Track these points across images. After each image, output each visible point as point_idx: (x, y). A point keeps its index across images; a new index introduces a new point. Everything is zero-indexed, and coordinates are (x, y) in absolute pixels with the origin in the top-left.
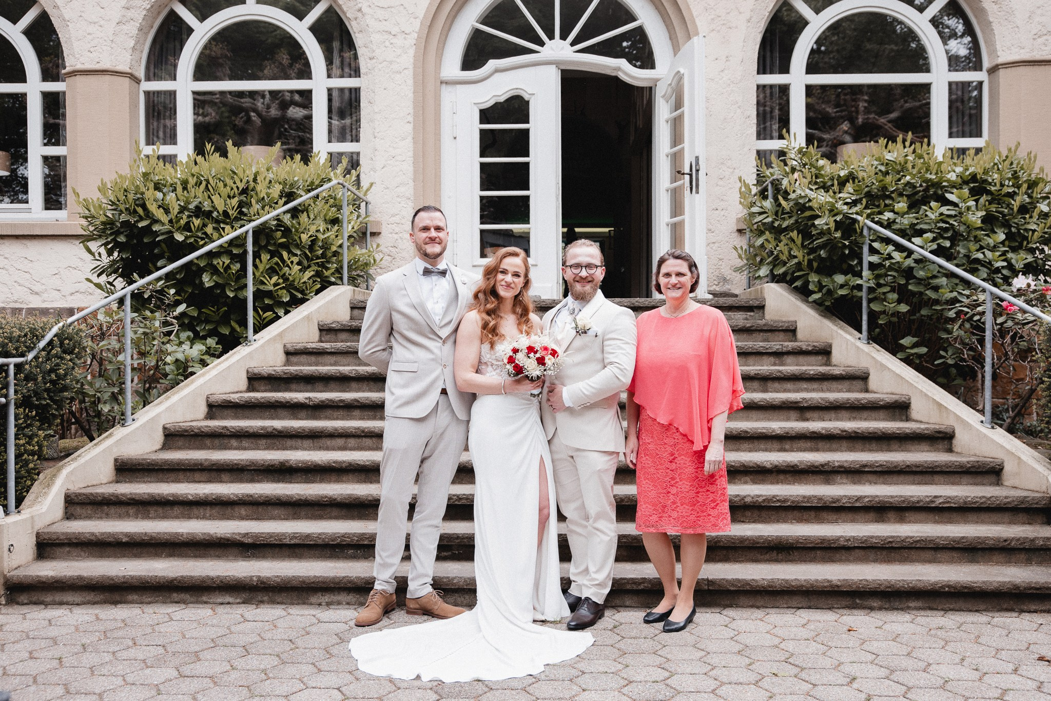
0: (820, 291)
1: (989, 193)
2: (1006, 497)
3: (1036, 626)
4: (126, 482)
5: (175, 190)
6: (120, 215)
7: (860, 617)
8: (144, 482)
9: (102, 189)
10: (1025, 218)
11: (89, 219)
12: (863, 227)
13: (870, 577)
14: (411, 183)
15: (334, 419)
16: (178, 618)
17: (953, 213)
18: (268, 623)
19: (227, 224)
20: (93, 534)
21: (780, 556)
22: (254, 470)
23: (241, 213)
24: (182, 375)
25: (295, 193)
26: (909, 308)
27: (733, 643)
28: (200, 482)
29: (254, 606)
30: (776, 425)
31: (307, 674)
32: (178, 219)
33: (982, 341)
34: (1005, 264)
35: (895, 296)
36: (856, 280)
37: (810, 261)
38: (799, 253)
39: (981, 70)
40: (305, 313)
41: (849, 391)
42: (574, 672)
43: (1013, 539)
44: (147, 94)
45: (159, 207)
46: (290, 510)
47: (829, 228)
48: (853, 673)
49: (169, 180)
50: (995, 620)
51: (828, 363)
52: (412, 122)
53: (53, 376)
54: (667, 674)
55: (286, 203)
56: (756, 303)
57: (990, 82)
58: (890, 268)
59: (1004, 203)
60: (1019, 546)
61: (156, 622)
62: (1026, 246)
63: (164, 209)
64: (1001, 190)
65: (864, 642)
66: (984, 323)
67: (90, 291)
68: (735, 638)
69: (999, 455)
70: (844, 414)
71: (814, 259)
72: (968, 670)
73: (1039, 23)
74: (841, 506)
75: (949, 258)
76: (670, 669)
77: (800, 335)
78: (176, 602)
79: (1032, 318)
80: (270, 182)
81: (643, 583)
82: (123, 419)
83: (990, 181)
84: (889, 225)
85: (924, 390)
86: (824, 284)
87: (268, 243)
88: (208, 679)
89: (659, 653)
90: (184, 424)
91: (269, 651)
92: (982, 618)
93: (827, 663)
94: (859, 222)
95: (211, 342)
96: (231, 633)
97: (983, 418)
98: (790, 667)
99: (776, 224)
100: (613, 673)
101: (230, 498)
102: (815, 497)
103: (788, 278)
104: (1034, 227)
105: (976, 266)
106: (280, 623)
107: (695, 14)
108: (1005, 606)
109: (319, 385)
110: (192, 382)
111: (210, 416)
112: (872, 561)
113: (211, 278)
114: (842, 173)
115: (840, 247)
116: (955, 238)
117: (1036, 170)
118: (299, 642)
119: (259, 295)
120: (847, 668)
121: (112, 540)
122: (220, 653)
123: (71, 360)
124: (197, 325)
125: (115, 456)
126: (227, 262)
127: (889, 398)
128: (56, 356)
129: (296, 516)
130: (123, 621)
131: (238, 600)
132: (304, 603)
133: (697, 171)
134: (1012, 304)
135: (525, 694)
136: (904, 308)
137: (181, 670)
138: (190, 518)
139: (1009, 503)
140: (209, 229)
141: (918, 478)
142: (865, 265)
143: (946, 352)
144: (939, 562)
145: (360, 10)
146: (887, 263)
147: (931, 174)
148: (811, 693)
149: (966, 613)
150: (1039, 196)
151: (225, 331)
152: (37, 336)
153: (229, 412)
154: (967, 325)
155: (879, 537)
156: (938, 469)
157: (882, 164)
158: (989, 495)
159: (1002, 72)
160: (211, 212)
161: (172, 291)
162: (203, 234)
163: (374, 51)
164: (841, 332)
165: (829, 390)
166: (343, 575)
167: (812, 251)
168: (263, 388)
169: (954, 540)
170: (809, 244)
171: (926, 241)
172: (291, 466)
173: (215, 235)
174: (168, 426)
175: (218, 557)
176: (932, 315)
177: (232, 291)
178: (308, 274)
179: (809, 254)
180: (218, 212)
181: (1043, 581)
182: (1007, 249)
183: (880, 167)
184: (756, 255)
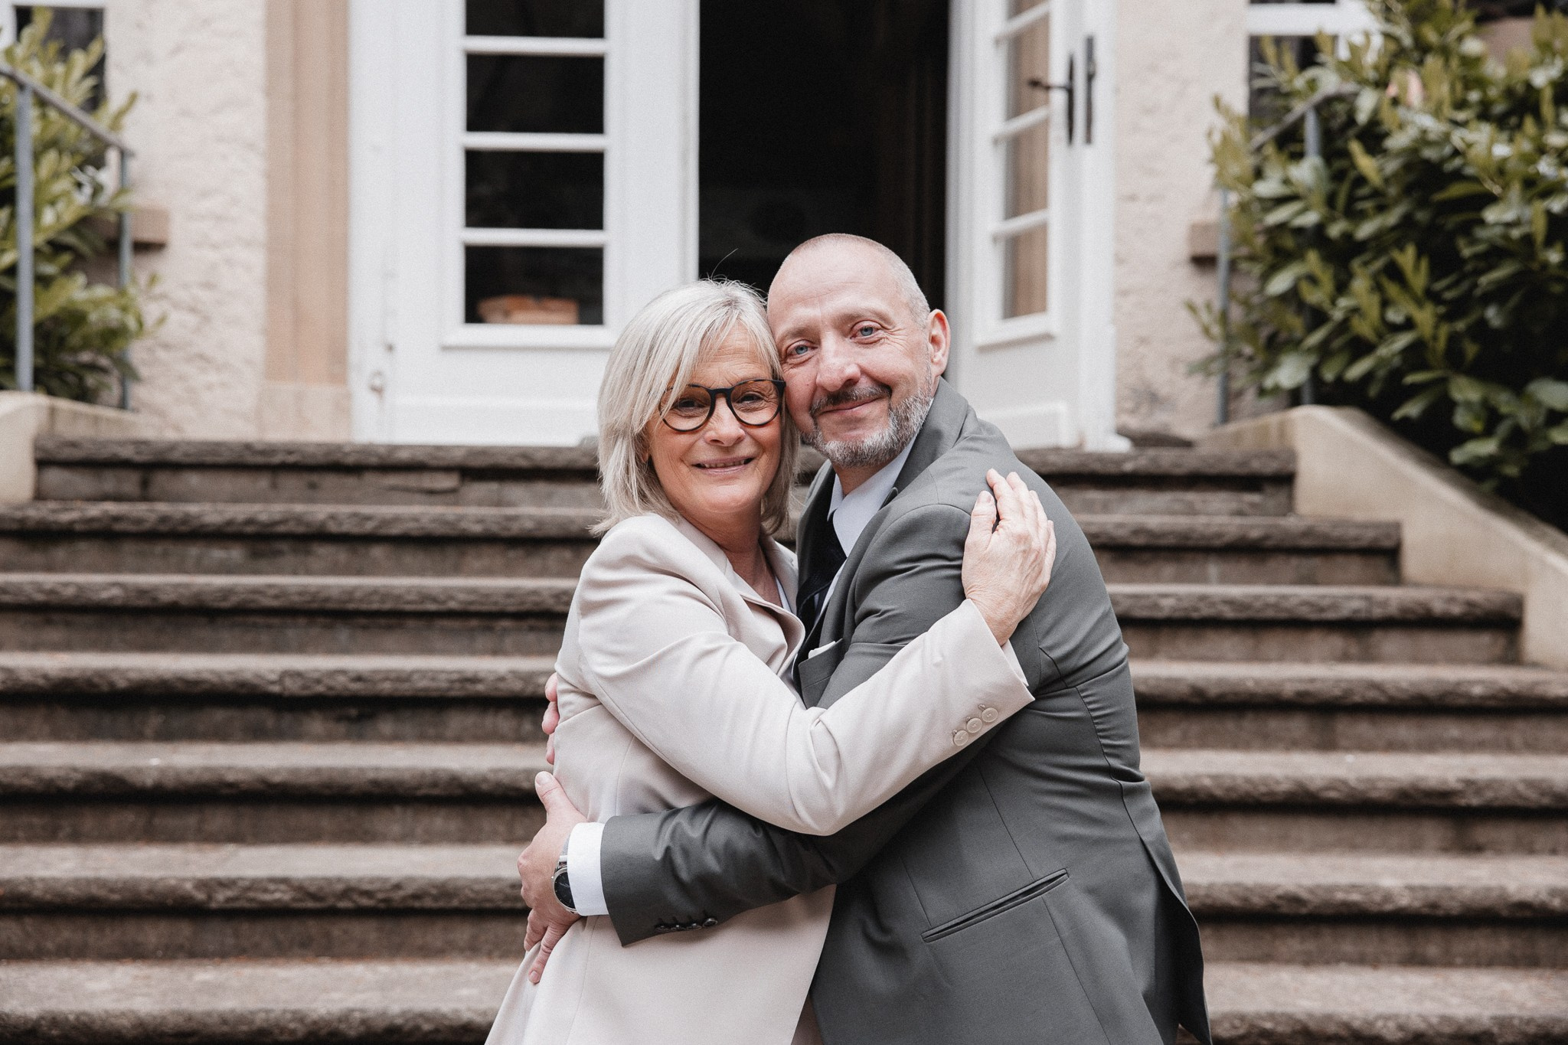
0: (1488, 433)
14: (259, 102)
37: (1454, 339)
47: (1526, 236)
51: (1511, 656)
56: (1270, 467)
71: (1468, 335)
77: (1412, 563)
86: (1502, 411)
99: (1335, 230)
103: (1373, 391)
133: (1090, 77)
164: (1556, 560)
167: (1461, 309)
170: (1448, 288)
179: (1449, 317)
184: (1256, 326)
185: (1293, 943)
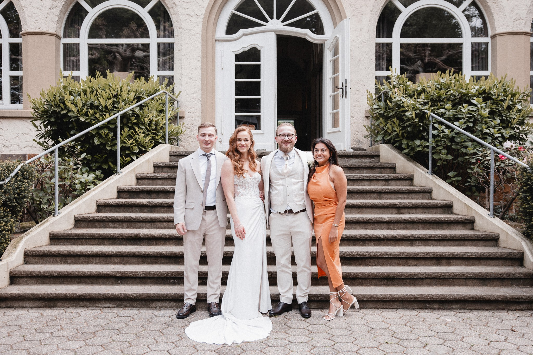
0: (408, 148)
1: (492, 99)
2: (501, 253)
3: (516, 317)
4: (55, 245)
5: (80, 95)
6: (51, 107)
7: (428, 313)
8: (65, 245)
9: (42, 94)
10: (510, 112)
11: (35, 109)
12: (429, 116)
13: (433, 293)
14: (200, 92)
15: (162, 213)
16: (84, 315)
17: (474, 109)
18: (130, 317)
19: (107, 112)
20: (39, 272)
21: (388, 283)
22: (121, 239)
23: (114, 107)
24: (84, 190)
25: (141, 97)
26: (452, 157)
27: (365, 327)
28: (93, 245)
29: (122, 309)
30: (386, 216)
31: (151, 344)
32: (82, 110)
33: (488, 174)
34: (500, 135)
35: (446, 151)
36: (426, 143)
37: (403, 133)
38: (397, 129)
39: (487, 37)
40: (147, 158)
41: (422, 199)
42: (286, 342)
43: (504, 273)
44: (64, 45)
45: (72, 103)
46: (140, 259)
47: (412, 117)
48: (425, 342)
49: (77, 90)
50: (496, 314)
51: (412, 185)
52: (201, 61)
53: (19, 191)
54: (333, 343)
55: (137, 102)
56: (376, 154)
57: (492, 43)
58: (443, 137)
59: (499, 104)
60: (507, 277)
61: (72, 317)
62: (510, 126)
63: (74, 104)
64: (498, 98)
65: (431, 326)
66: (489, 165)
67: (35, 146)
68: (367, 324)
69: (497, 231)
70: (420, 210)
71: (405, 132)
72: (482, 340)
73: (516, 14)
74: (419, 257)
75: (472, 132)
76: (334, 340)
77: (397, 170)
78: (82, 307)
79: (514, 163)
80: (129, 91)
81: (320, 296)
82: (54, 213)
83: (493, 93)
84: (442, 115)
85: (460, 199)
86: (410, 145)
87: (128, 123)
88: (101, 346)
89: (328, 332)
90: (85, 215)
91: (131, 332)
92: (489, 313)
93: (413, 337)
94: (427, 114)
95: (98, 173)
96: (111, 322)
97: (489, 213)
98: (394, 339)
99: (386, 114)
100: (306, 342)
101: (109, 253)
102: (406, 252)
103: (392, 141)
104: (514, 117)
105: (486, 136)
106: (136, 317)
107: (344, 7)
108: (500, 307)
109: (154, 195)
110: (89, 194)
111: (98, 211)
112: (434, 285)
113: (98, 140)
114: (419, 89)
115: (418, 126)
116: (475, 122)
117: (515, 88)
118: (146, 327)
119: (123, 149)
120: (423, 340)
121: (48, 275)
122: (106, 333)
123: (27, 183)
124: (91, 164)
125: (50, 231)
126: (107, 132)
127: (442, 203)
128: (20, 181)
129: (143, 262)
130: (55, 316)
131: (114, 306)
132: (148, 307)
133: (346, 87)
134: (503, 156)
135: (262, 353)
136: (450, 157)
137: (86, 342)
138: (88, 263)
139: (502, 255)
140: (98, 115)
141: (457, 243)
142: (431, 136)
143: (471, 179)
144: (468, 285)
145: (174, 3)
146: (442, 135)
147: (463, 89)
148: (405, 352)
149: (481, 311)
150: (517, 101)
151: (106, 167)
152: (10, 170)
153: (108, 209)
154: (482, 166)
155: (438, 273)
156: (467, 239)
157: (439, 84)
158: (492, 252)
159: (498, 38)
160: (98, 107)
161: (79, 147)
162: (94, 117)
163: (181, 24)
164: (418, 169)
165: (412, 198)
166: (168, 293)
167: (404, 128)
168: (125, 197)
169: (475, 274)
170: (402, 125)
171: (461, 124)
172: (140, 237)
173: (101, 118)
174: (77, 216)
175: (104, 283)
176: (463, 161)
177: (109, 147)
178: (148, 138)
179: (402, 130)
180: (102, 106)
181: (519, 295)
182: (501, 128)
183: (437, 86)
184: (375, 130)
185: (371, 226)
